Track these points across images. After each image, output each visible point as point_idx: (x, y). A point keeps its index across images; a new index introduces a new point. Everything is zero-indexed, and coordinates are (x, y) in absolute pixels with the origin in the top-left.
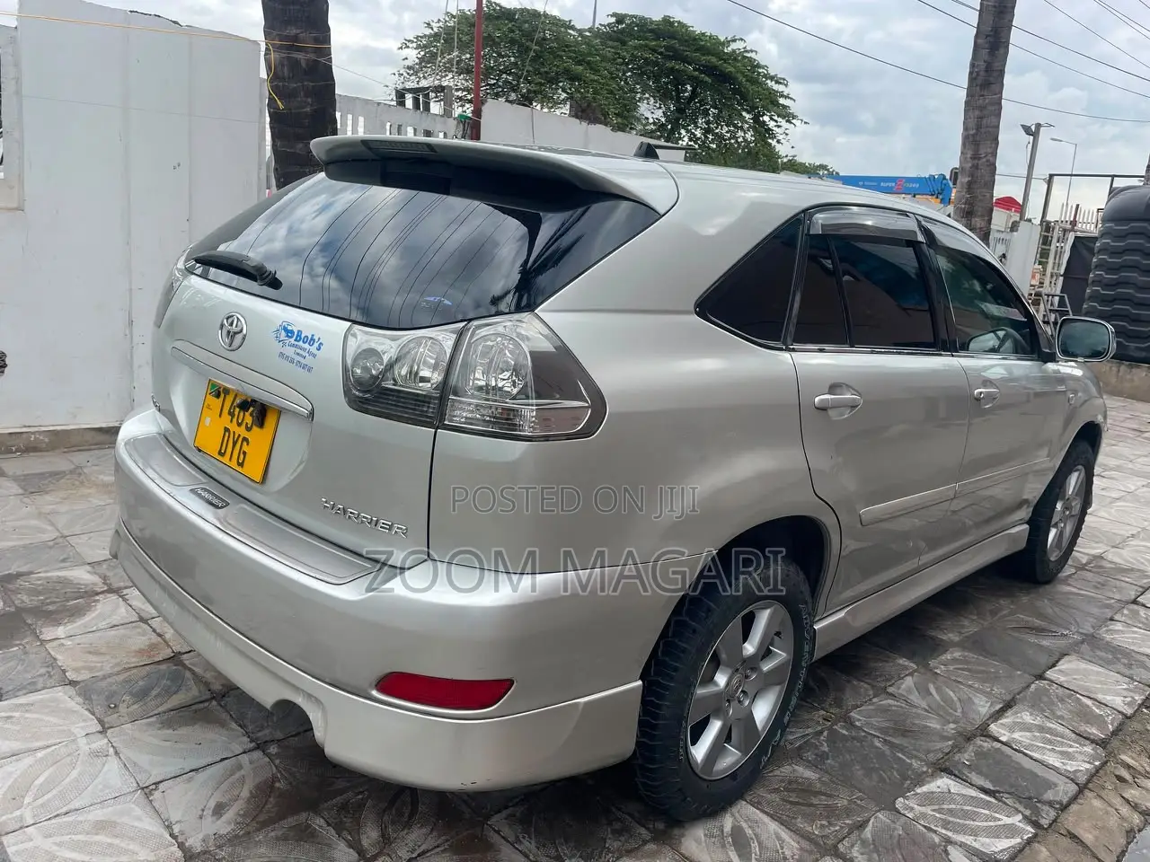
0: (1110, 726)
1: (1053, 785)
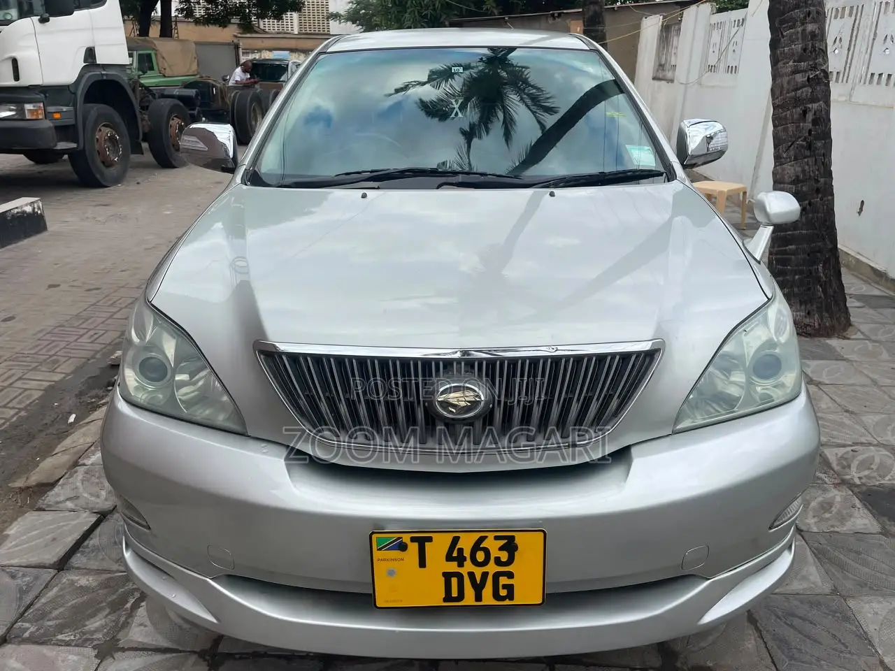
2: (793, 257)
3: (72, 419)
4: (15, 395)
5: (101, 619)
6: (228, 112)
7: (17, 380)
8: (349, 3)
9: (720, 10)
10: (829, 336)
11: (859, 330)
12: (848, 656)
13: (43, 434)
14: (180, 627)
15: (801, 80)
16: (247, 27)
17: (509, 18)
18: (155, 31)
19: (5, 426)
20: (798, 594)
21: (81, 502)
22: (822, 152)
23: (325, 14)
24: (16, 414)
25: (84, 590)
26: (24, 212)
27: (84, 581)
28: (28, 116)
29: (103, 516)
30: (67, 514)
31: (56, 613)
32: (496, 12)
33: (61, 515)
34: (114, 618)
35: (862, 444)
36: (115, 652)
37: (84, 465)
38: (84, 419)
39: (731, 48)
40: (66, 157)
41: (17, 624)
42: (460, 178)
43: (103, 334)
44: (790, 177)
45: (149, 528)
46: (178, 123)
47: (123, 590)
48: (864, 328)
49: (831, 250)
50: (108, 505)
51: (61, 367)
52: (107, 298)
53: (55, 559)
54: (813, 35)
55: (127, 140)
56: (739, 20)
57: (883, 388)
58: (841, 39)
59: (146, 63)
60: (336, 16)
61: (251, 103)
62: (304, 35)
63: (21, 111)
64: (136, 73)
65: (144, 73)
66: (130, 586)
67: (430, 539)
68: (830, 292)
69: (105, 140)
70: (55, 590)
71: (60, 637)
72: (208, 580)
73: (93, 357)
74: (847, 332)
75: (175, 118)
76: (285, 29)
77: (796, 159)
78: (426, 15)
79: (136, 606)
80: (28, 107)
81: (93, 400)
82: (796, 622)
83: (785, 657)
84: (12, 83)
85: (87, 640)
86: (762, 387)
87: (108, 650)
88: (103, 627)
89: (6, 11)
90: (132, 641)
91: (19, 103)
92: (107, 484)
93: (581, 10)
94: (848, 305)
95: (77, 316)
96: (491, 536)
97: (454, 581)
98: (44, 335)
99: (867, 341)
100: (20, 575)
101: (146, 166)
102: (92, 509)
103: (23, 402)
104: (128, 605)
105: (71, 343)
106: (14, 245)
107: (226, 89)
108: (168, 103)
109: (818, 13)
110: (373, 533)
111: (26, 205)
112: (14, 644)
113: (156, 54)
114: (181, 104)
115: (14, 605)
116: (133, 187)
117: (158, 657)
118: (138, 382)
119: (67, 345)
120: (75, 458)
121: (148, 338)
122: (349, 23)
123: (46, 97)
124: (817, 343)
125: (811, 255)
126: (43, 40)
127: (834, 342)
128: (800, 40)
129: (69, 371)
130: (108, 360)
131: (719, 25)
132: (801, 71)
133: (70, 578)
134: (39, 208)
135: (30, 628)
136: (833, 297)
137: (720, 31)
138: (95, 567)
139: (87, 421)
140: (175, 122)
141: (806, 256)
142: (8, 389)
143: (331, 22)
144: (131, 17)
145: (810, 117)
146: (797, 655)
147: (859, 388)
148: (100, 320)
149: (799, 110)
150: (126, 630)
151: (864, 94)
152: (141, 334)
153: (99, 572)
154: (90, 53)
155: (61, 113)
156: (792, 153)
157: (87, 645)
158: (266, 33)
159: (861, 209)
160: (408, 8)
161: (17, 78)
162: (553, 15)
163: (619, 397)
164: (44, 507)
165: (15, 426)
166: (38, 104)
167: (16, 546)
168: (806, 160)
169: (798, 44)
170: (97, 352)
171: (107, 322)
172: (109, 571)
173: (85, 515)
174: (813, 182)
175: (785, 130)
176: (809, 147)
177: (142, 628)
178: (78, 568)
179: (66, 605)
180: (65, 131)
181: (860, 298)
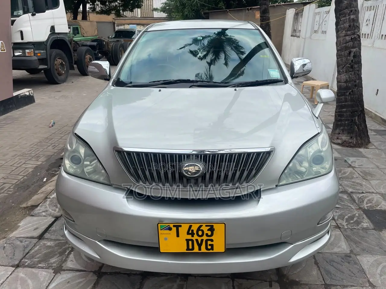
2: (345, 114)
3: (45, 180)
4: (22, 170)
5: (55, 259)
6: (110, 52)
7: (23, 164)
8: (162, 4)
9: (319, 7)
10: (360, 147)
11: (374, 145)
12: (355, 278)
13: (33, 186)
14: (87, 262)
15: (348, 39)
16: (118, 15)
17: (229, 10)
18: (80, 17)
19: (18, 183)
20: (336, 253)
21: (48, 213)
22: (358, 69)
23: (152, 9)
24: (23, 178)
25: (50, 247)
26: (25, 95)
27: (49, 244)
28: (27, 55)
29: (57, 218)
30: (43, 217)
31: (38, 256)
32: (224, 7)
33: (40, 218)
34: (61, 258)
35: (369, 192)
36: (61, 271)
37: (50, 198)
38: (50, 180)
39: (324, 23)
40: (43, 71)
41: (23, 260)
42: (199, 84)
43: (58, 145)
44: (343, 80)
45: (74, 221)
46: (89, 57)
47: (64, 247)
48: (375, 144)
49: (361, 110)
50: (59, 214)
51: (41, 159)
52: (59, 131)
53: (38, 235)
54: (353, 20)
55: (68, 64)
56: (327, 11)
57: (381, 169)
58: (369, 20)
59: (76, 31)
60: (156, 10)
61: (120, 48)
62: (143, 18)
63: (24, 53)
64: (72, 35)
65: (75, 35)
66: (67, 246)
67: (181, 226)
68: (361, 128)
69: (59, 64)
70: (38, 247)
71: (39, 265)
72: (96, 241)
73: (53, 155)
74: (368, 146)
75: (88, 55)
76: (135, 15)
77: (346, 72)
78: (194, 9)
79: (69, 253)
80: (27, 51)
81: (53, 172)
82: (335, 264)
83: (328, 278)
84: (20, 41)
85: (50, 266)
86: (315, 168)
87: (58, 270)
88: (56, 261)
89: (18, 11)
90: (68, 267)
91: (24, 49)
92: (59, 206)
93: (259, 7)
94: (369, 134)
95: (47, 138)
96: (204, 225)
97: (190, 242)
98: (34, 146)
99: (376, 149)
100: (24, 241)
101: (75, 75)
102: (53, 215)
103: (26, 173)
104: (67, 253)
105: (45, 149)
106: (21, 109)
107: (109, 42)
108: (85, 48)
109: (355, 10)
110: (159, 223)
111: (26, 92)
112: (22, 267)
113: (80, 27)
114: (90, 49)
115: (22, 253)
116: (70, 84)
117: (78, 273)
118: (70, 165)
119: (43, 150)
120: (46, 195)
121: (74, 147)
122: (162, 13)
123: (34, 47)
124: (355, 150)
125: (353, 113)
126: (33, 23)
127: (361, 150)
128: (348, 22)
129: (44, 161)
130: (59, 156)
131: (319, 13)
132: (348, 35)
133: (44, 242)
134: (32, 93)
135: (28, 262)
136: (362, 130)
137: (319, 16)
138: (54, 239)
139: (51, 181)
140: (88, 56)
141: (351, 113)
142: (19, 168)
143: (154, 12)
144: (70, 11)
145: (352, 54)
146: (333, 277)
147: (371, 169)
148: (56, 140)
149: (347, 52)
150: (66, 263)
151: (379, 43)
152: (71, 146)
153: (55, 240)
154: (53, 28)
155: (41, 53)
156: (344, 70)
157: (50, 268)
158: (127, 17)
159: (377, 93)
160: (186, 6)
161: (22, 39)
162: (248, 9)
163: (255, 169)
164: (34, 215)
165: (22, 183)
166: (31, 50)
167: (22, 230)
168: (350, 73)
169: (347, 24)
170: (55, 153)
171: (59, 140)
172: (60, 240)
173: (50, 218)
174: (353, 82)
175: (342, 60)
176: (352, 67)
177: (72, 262)
178: (47, 239)
179: (43, 253)
180: (42, 61)
181: (375, 131)
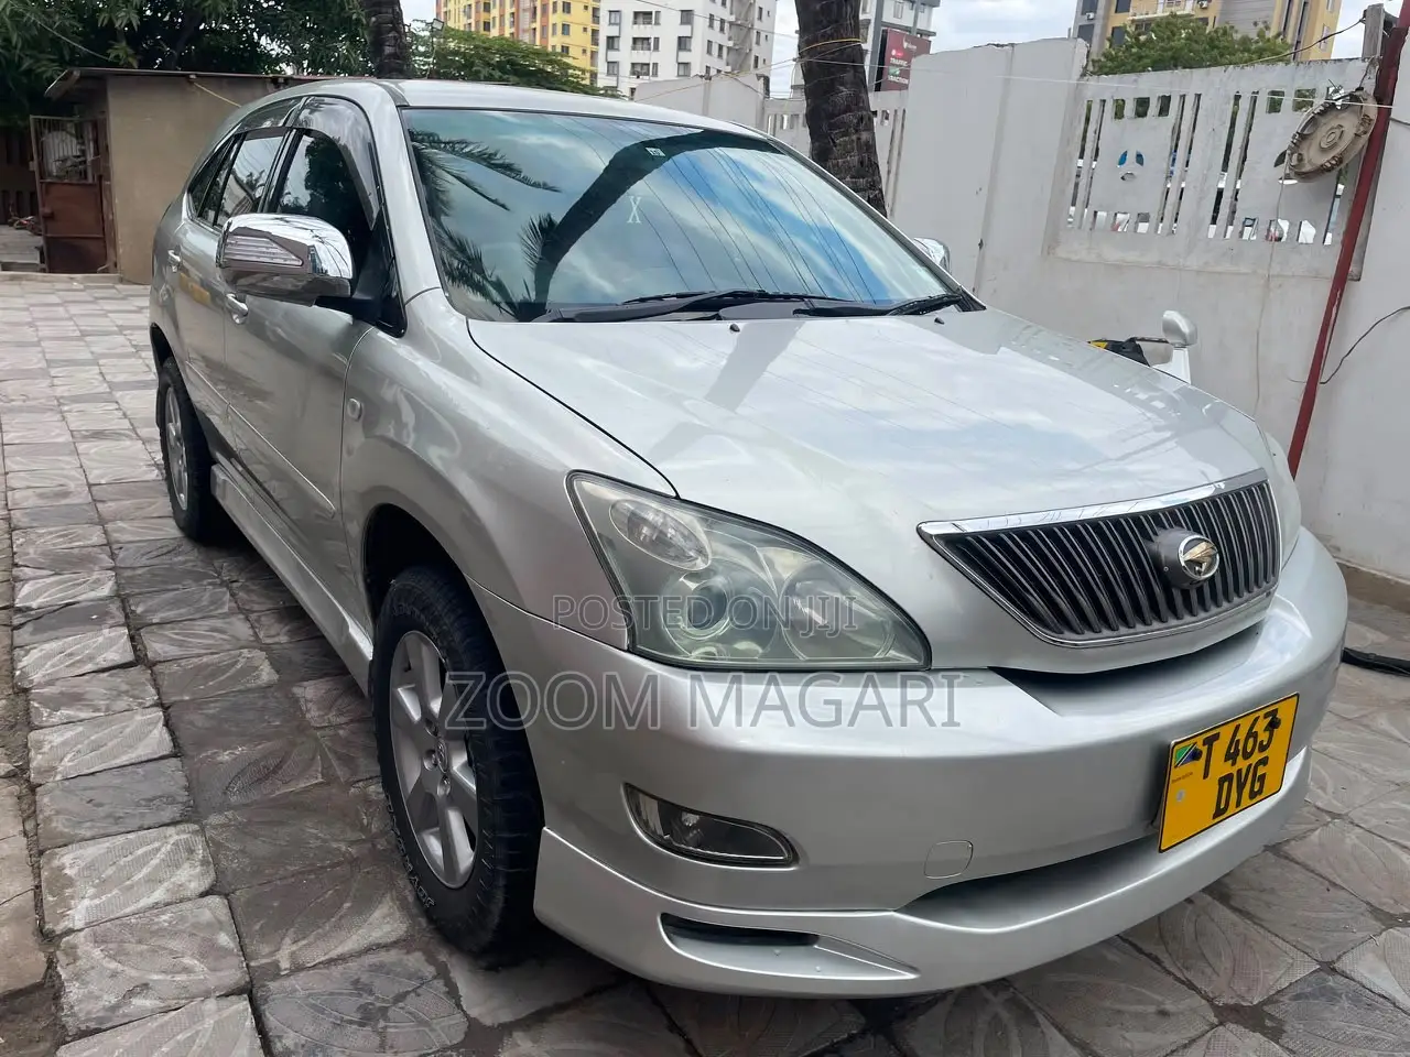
0: (36, 705)
1: (33, 634)
